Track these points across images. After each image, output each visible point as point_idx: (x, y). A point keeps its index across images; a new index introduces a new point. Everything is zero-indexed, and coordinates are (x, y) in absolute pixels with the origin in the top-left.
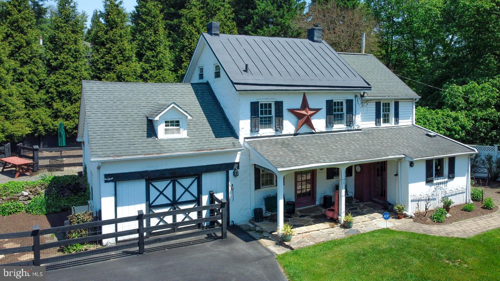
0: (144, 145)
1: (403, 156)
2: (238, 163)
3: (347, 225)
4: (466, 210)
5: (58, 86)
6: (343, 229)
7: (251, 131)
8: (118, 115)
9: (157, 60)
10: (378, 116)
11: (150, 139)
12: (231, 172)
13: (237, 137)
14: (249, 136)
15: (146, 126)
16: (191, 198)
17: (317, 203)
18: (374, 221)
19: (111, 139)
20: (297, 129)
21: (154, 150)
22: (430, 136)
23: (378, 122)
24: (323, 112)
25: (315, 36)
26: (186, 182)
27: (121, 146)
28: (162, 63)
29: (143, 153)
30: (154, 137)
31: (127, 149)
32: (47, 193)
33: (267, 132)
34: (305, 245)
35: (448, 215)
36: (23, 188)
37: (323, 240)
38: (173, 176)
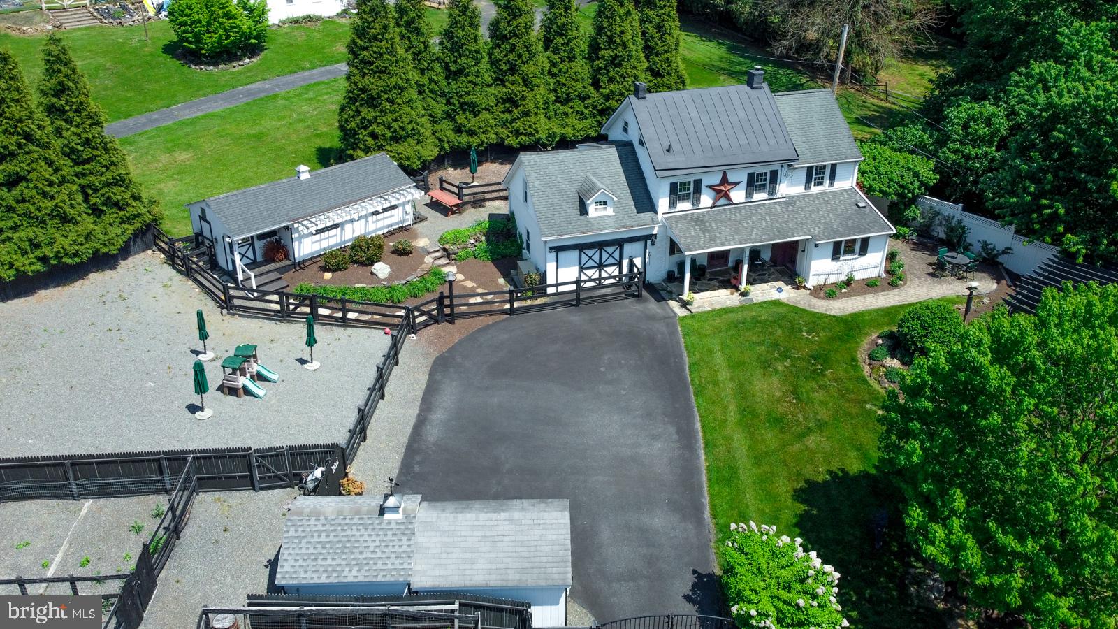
0: (579, 223)
1: (810, 237)
2: (656, 234)
3: (744, 294)
4: (868, 286)
5: (460, 97)
6: (741, 297)
7: (670, 207)
8: (555, 192)
10: (808, 181)
11: (583, 217)
12: (649, 242)
13: (656, 212)
14: (667, 211)
15: (579, 204)
16: (614, 262)
17: (730, 265)
18: (773, 290)
20: (714, 203)
21: (587, 228)
22: (859, 206)
23: (807, 187)
24: (744, 184)
25: (754, 83)
26: (610, 249)
27: (562, 225)
29: (579, 232)
30: (586, 216)
31: (567, 227)
32: (487, 241)
33: (684, 206)
34: (702, 309)
35: (844, 291)
36: (469, 237)
37: (719, 306)
38: (600, 246)
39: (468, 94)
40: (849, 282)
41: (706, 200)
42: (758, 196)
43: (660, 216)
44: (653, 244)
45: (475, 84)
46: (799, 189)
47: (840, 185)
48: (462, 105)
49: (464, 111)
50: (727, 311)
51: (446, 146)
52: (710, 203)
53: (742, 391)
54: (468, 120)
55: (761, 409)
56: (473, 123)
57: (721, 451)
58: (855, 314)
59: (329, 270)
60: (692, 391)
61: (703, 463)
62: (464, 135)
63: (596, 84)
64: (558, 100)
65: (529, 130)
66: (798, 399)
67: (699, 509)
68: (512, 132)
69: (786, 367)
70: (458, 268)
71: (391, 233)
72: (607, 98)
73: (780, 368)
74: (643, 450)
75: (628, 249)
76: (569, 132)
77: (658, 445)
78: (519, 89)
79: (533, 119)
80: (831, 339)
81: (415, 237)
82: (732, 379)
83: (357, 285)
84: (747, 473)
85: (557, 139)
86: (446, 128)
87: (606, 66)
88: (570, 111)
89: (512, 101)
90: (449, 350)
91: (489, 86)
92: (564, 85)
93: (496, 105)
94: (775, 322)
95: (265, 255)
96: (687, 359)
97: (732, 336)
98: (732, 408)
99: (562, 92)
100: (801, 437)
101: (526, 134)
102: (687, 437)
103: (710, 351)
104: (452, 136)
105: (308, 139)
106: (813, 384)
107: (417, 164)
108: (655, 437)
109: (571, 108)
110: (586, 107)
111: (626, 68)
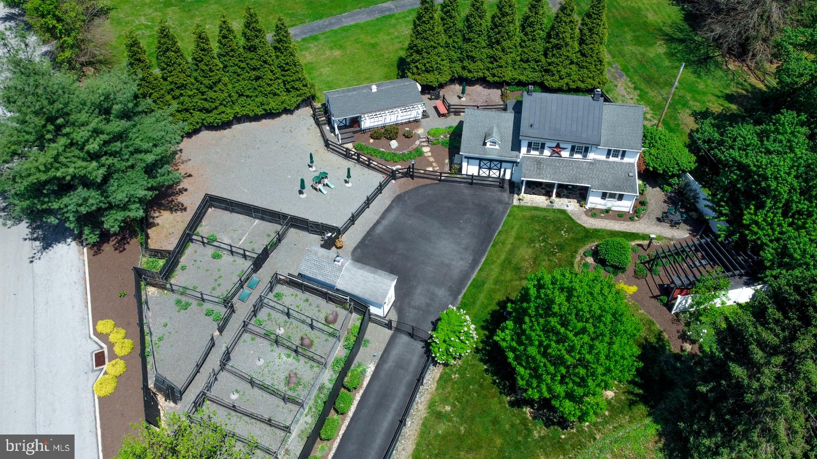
0: (480, 149)
1: (590, 186)
6: (551, 203)
7: (527, 152)
10: (608, 155)
13: (519, 152)
15: (483, 139)
16: (497, 168)
20: (551, 155)
21: (483, 153)
23: (607, 157)
24: (569, 149)
26: (496, 163)
27: (472, 148)
30: (485, 146)
32: (450, 137)
33: (535, 153)
34: (526, 204)
35: (602, 215)
36: (441, 134)
37: (534, 205)
38: (491, 161)
39: (472, 51)
40: (607, 211)
41: (547, 152)
42: (577, 156)
43: (521, 155)
44: (517, 166)
45: (476, 47)
46: (603, 157)
47: (626, 160)
48: (467, 56)
49: (468, 59)
50: (536, 209)
51: (456, 75)
52: (549, 154)
53: (512, 252)
54: (470, 64)
55: (514, 261)
56: (472, 66)
57: (484, 274)
58: (596, 229)
59: (372, 138)
60: (492, 243)
61: (474, 276)
62: (466, 71)
63: (546, 55)
64: (521, 60)
65: (500, 75)
66: (534, 262)
67: (459, 293)
68: (491, 74)
69: (540, 246)
70: (431, 149)
71: (409, 122)
72: (550, 64)
73: (537, 245)
74: (454, 263)
75: (504, 164)
76: (523, 78)
77: (461, 262)
78: (500, 54)
79: (503, 70)
80: (573, 239)
81: (418, 127)
82: (512, 244)
83: (381, 149)
84: (489, 285)
85: (517, 81)
86: (457, 67)
87: (552, 48)
88: (527, 67)
89: (494, 59)
90: (404, 193)
91: (484, 48)
92: (527, 54)
93: (486, 58)
94: (553, 222)
95: (350, 123)
96: (500, 228)
97: (528, 223)
98: (503, 257)
99: (525, 57)
100: (521, 279)
101: (498, 77)
102: (475, 262)
103: (512, 228)
104: (459, 70)
105: (397, 51)
106: (546, 258)
107: (435, 84)
108: (462, 259)
109: (529, 65)
110: (538, 66)
111: (564, 51)
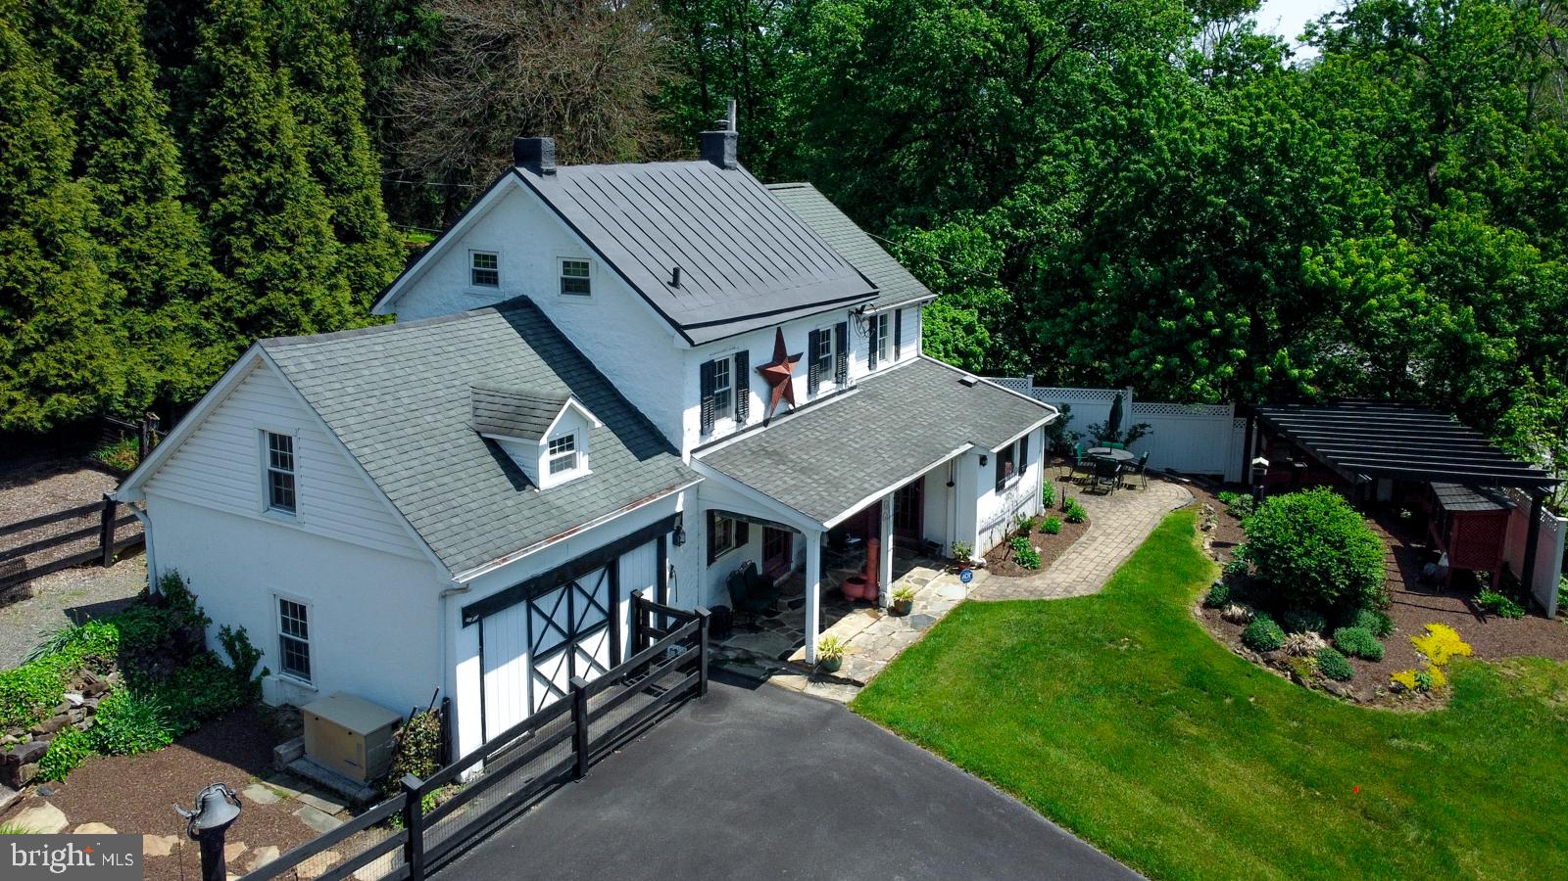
0: (527, 513)
1: (970, 446)
2: (681, 513)
3: (901, 609)
4: (1049, 532)
6: (898, 619)
7: (703, 433)
8: (416, 437)
9: (138, 168)
10: (873, 349)
11: (525, 495)
12: (669, 536)
13: (676, 453)
14: (698, 445)
15: (491, 459)
16: (599, 617)
18: (928, 586)
19: (451, 512)
20: (769, 411)
21: (553, 522)
22: (969, 384)
23: (872, 364)
24: (806, 358)
25: (726, 155)
26: (588, 582)
27: (487, 528)
28: (159, 181)
29: (538, 537)
30: (528, 487)
31: (502, 532)
33: (724, 426)
35: (1036, 550)
36: (61, 686)
37: (892, 651)
40: (1027, 534)
41: (756, 405)
42: (827, 386)
43: (686, 457)
44: (677, 542)
46: (865, 369)
47: (906, 354)
50: (921, 653)
52: (763, 411)
70: (64, 805)
75: (625, 570)
80: (1160, 638)
82: (1166, 800)
94: (1038, 641)
96: (1017, 801)
97: (1020, 701)
99: (141, 277)
101: (67, 391)
103: (1034, 757)
106: (1281, 739)
